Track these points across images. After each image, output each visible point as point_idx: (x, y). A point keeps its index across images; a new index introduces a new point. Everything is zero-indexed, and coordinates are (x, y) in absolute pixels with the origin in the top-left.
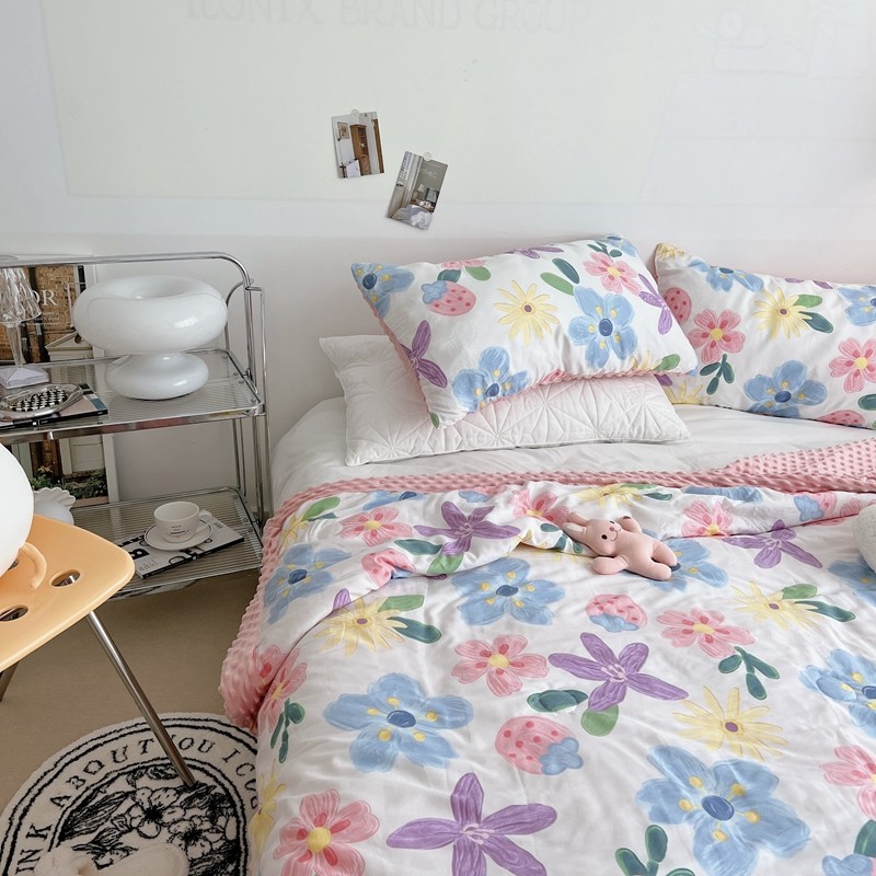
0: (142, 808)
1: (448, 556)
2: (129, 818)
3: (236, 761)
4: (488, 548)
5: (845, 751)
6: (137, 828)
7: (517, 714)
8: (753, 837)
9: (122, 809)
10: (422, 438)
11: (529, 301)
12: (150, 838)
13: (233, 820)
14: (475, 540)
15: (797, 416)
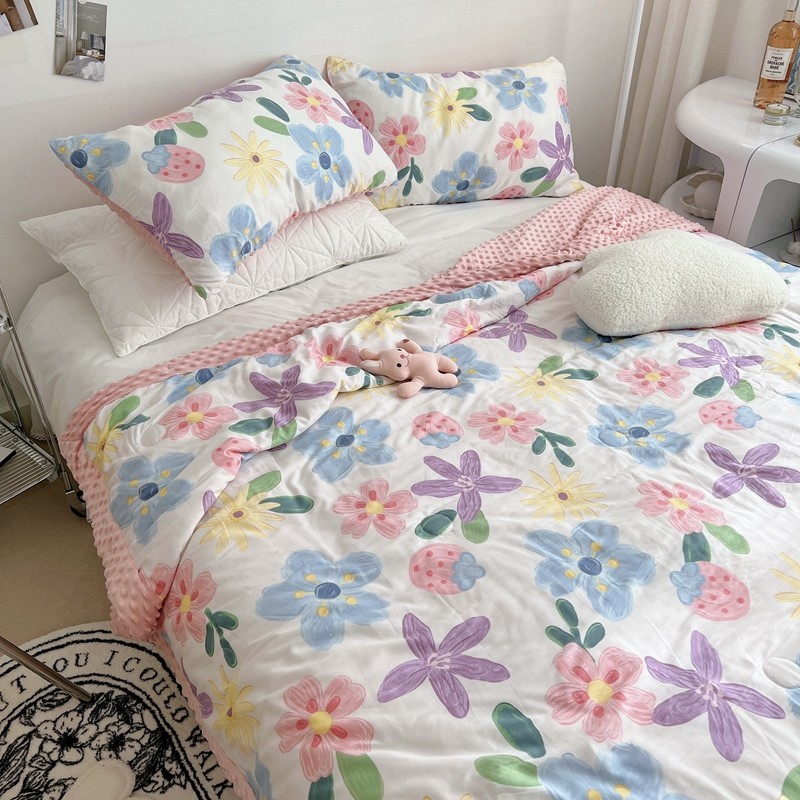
0: (53, 741)
1: (283, 426)
2: (45, 755)
3: (119, 660)
4: (314, 407)
5: (645, 488)
6: (59, 760)
7: (415, 550)
8: (623, 580)
9: (34, 750)
10: (184, 309)
11: (255, 150)
12: (77, 762)
13: (146, 713)
14: (299, 403)
15: (475, 200)
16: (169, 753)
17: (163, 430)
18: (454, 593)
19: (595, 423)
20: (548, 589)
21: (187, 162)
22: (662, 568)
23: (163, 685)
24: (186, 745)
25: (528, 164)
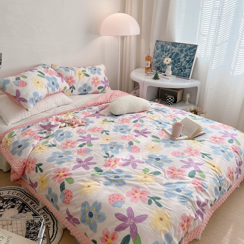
1: (48, 133)
3: (11, 193)
4: (55, 129)
7: (78, 149)
8: (117, 149)
10: (23, 115)
11: (38, 81)
12: (4, 211)
13: (19, 201)
14: (51, 129)
15: (88, 94)
16: (26, 207)
17: (22, 136)
18: (86, 154)
19: (114, 128)
20: (104, 151)
21: (23, 83)
22: (125, 147)
23: (22, 196)
24: (30, 205)
25: (99, 86)
